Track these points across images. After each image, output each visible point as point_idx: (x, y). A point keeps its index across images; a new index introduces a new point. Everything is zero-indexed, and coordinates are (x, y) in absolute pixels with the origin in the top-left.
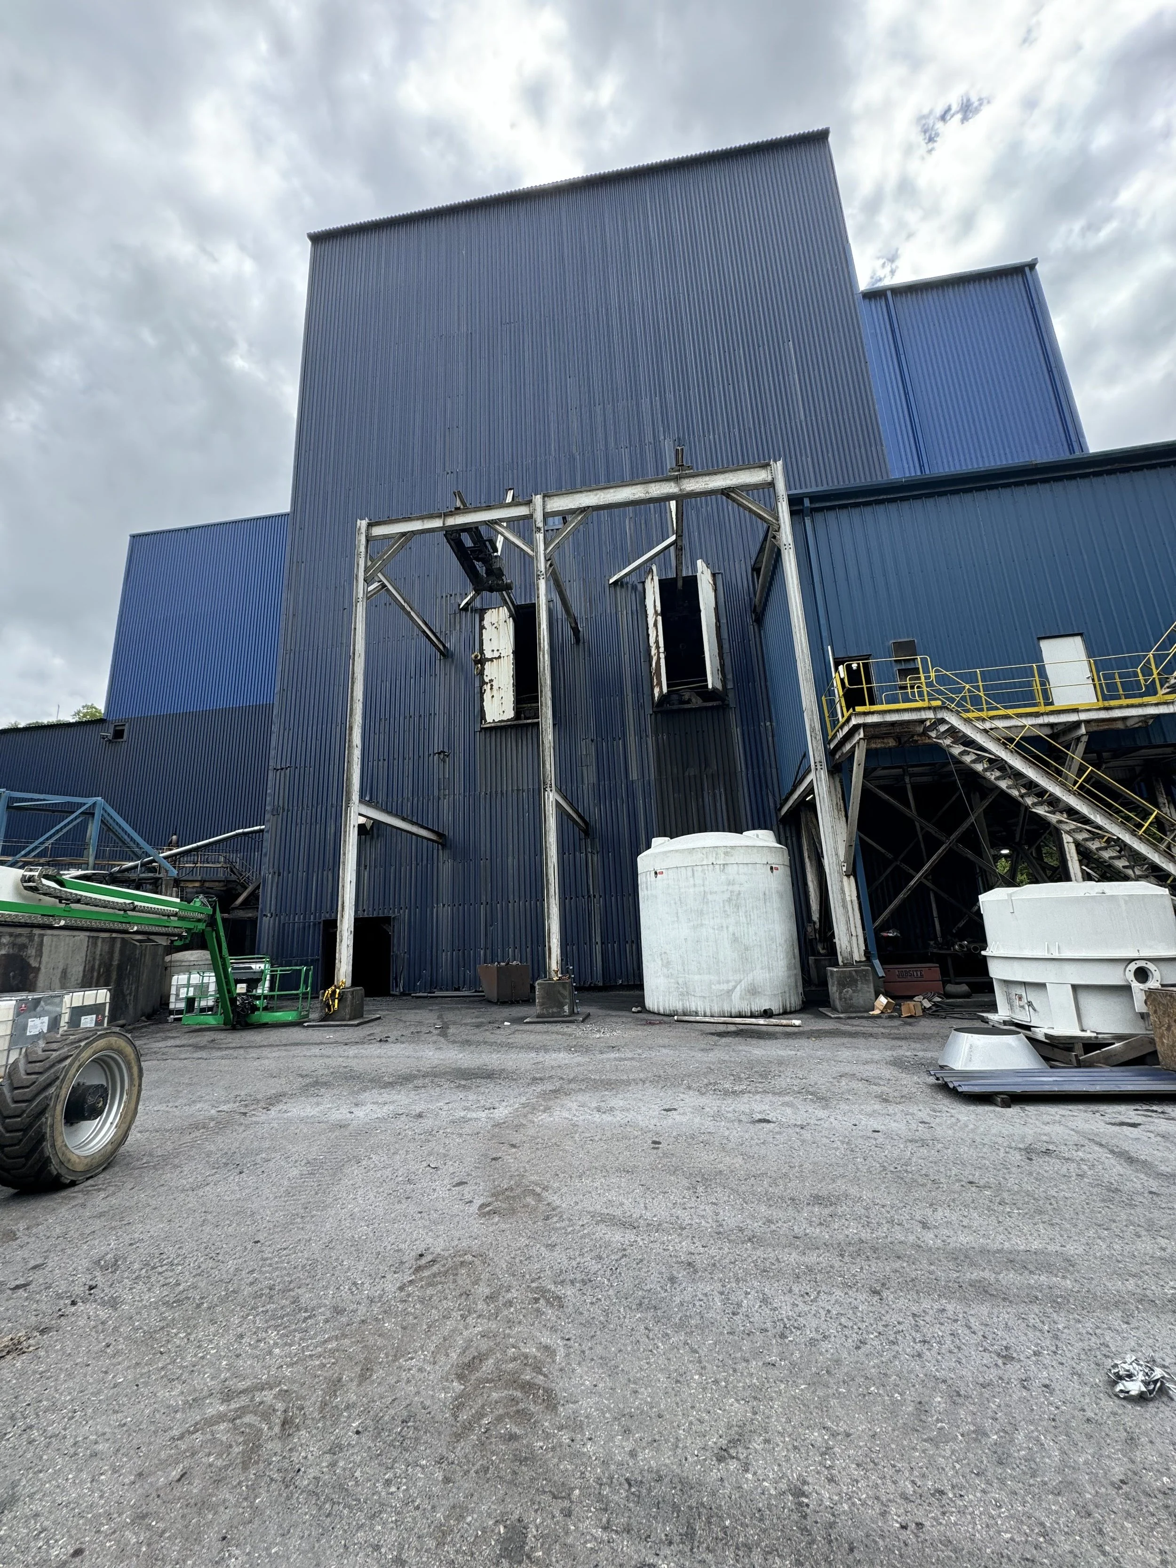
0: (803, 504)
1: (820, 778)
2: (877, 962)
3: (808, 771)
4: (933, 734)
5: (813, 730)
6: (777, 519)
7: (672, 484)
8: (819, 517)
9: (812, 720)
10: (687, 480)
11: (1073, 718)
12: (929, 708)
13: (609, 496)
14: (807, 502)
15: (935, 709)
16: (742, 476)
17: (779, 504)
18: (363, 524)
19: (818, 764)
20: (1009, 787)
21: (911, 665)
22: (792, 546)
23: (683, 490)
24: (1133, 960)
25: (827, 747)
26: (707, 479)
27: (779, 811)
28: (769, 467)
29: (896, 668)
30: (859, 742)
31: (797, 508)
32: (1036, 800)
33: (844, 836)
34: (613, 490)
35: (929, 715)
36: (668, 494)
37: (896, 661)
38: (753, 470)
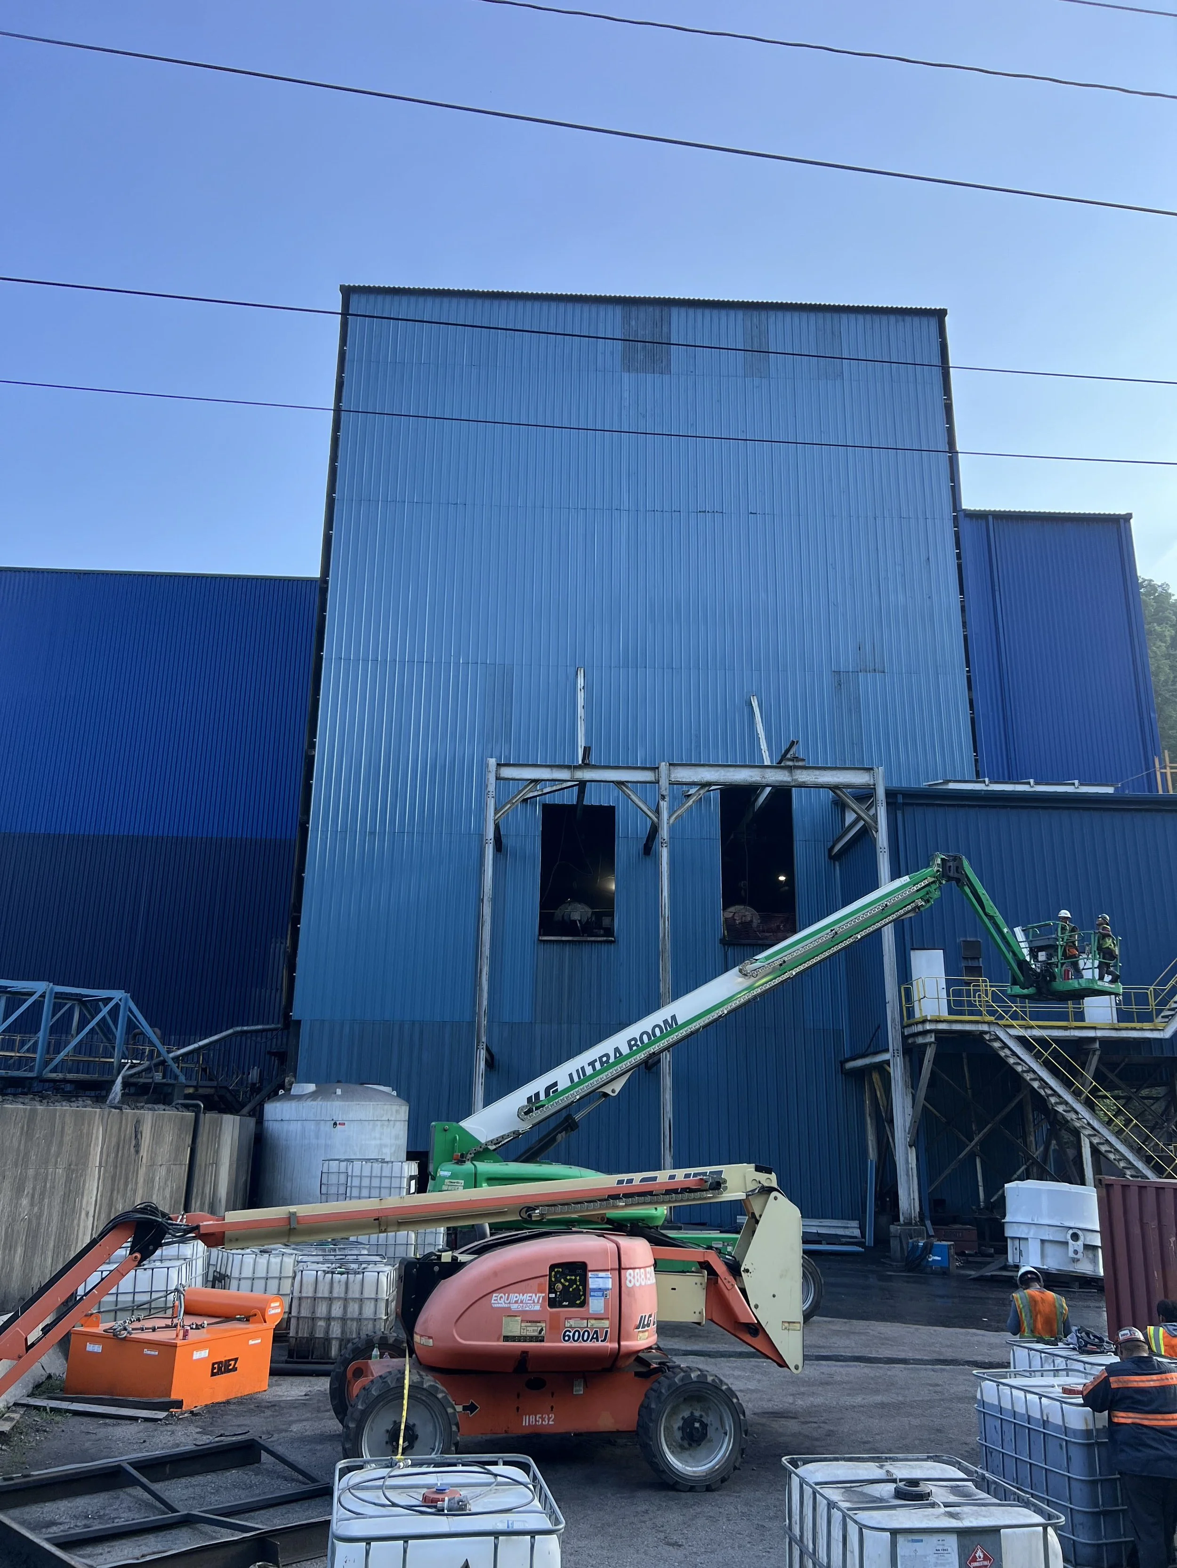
0: (896, 798)
1: (896, 1059)
2: (928, 1223)
3: (885, 1050)
5: (893, 1020)
6: (876, 822)
7: (786, 773)
8: (909, 811)
9: (893, 1012)
10: (798, 772)
11: (1091, 1034)
12: (984, 1022)
13: (728, 774)
14: (900, 799)
15: (989, 1023)
16: (849, 776)
17: (878, 808)
18: (492, 762)
19: (896, 1052)
20: (1039, 1088)
21: (975, 964)
22: (887, 850)
23: (796, 780)
24: (1071, 1228)
25: (903, 1033)
26: (817, 772)
27: (842, 1063)
28: (872, 772)
29: (963, 964)
30: (930, 1043)
31: (890, 801)
32: (1058, 1101)
33: (909, 1110)
34: (732, 769)
35: (985, 1028)
36: (782, 781)
37: (964, 958)
38: (857, 771)
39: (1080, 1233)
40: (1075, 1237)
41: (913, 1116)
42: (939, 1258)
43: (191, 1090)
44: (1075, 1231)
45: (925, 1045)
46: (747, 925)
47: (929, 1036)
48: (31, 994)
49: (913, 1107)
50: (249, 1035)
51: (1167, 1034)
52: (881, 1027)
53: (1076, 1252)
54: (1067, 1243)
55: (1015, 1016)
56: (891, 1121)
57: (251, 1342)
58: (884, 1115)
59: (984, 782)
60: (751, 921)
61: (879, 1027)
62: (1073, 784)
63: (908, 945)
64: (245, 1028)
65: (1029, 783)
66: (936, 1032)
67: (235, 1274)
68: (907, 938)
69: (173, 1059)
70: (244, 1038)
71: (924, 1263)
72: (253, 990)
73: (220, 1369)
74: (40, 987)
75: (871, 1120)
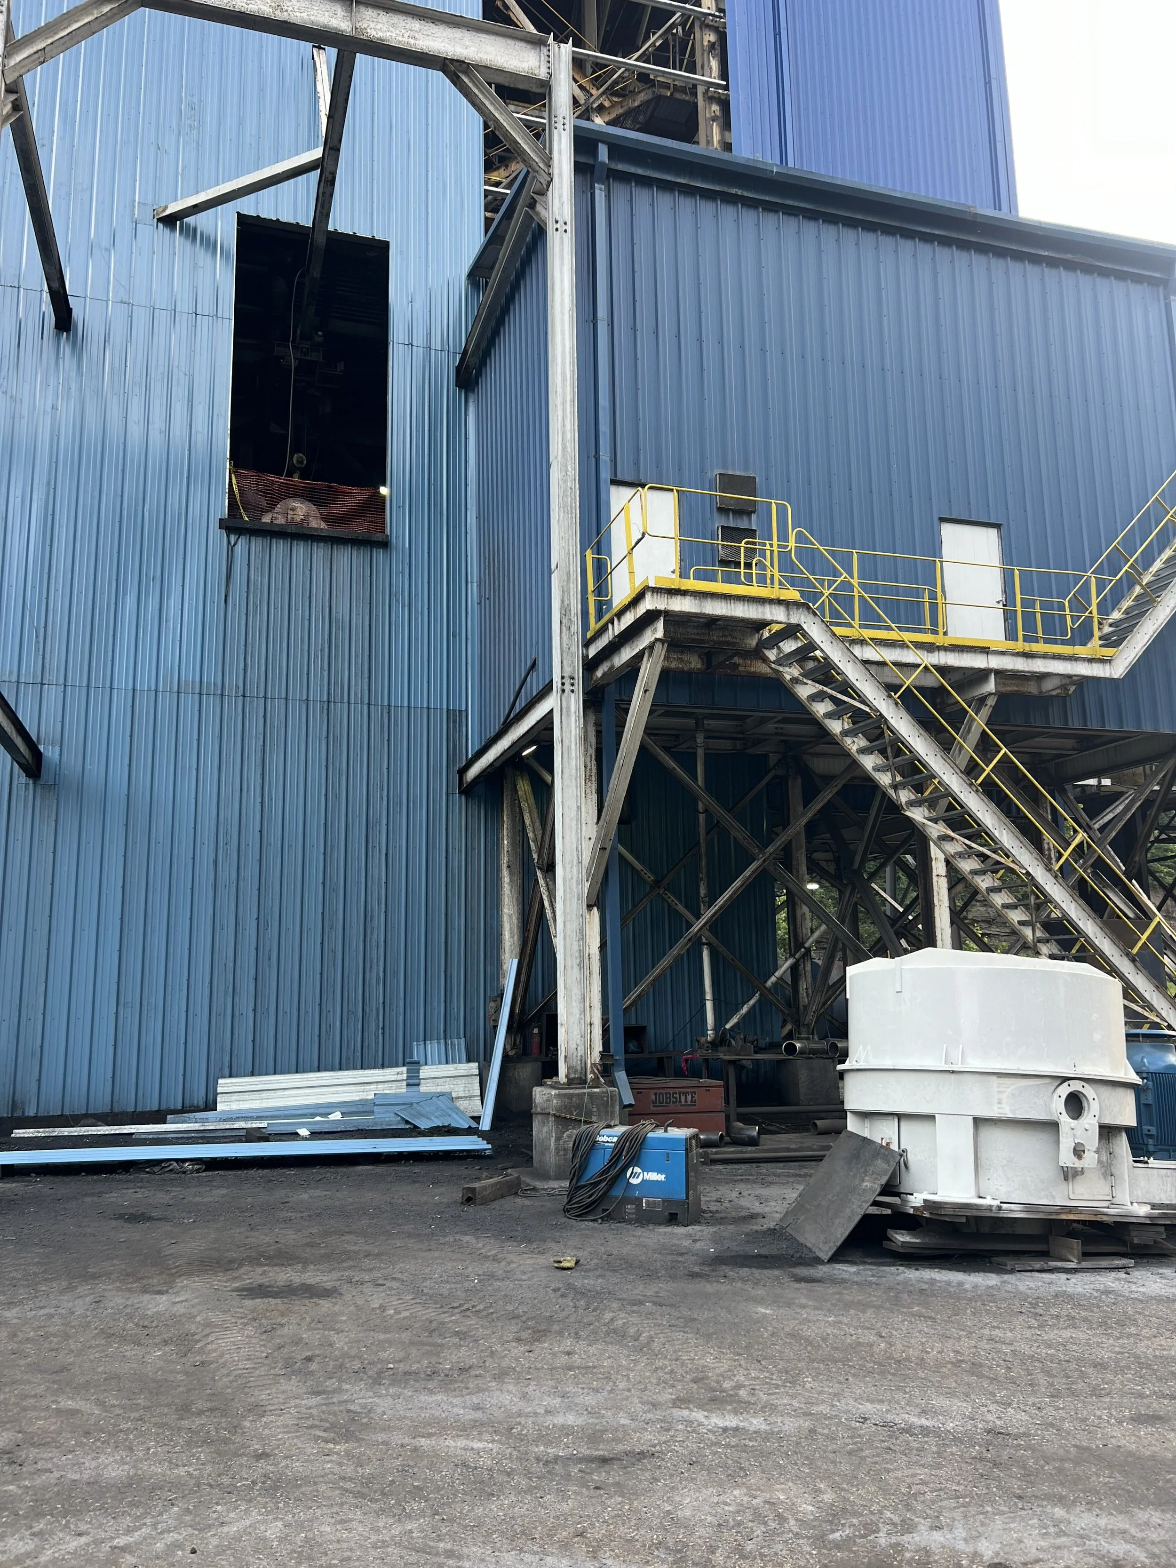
0: (594, 153)
1: (568, 708)
2: (621, 1076)
3: (547, 690)
4: (772, 655)
5: (565, 611)
6: (549, 164)
7: (339, 10)
8: (621, 191)
9: (565, 592)
10: (370, 12)
11: (978, 662)
12: (779, 602)
14: (601, 152)
15: (788, 605)
16: (490, 48)
17: (555, 132)
19: (567, 681)
20: (877, 769)
21: (743, 524)
22: (569, 232)
24: (1065, 1079)
26: (417, 25)
27: (463, 771)
28: (544, 50)
29: (719, 522)
30: (651, 647)
31: (582, 159)
32: (913, 797)
33: (591, 830)
35: (778, 614)
37: (721, 508)
38: (510, 41)
39: (1089, 1091)
40: (1075, 1104)
41: (598, 838)
42: (661, 1177)
44: (1076, 1086)
47: (647, 632)
49: (597, 823)
51: (1118, 670)
52: (539, 662)
53: (1078, 1152)
54: (1053, 1126)
56: (550, 868)
58: (535, 856)
61: (534, 664)
63: (606, 474)
66: (669, 620)
68: (605, 460)
71: (618, 1192)
75: (511, 874)
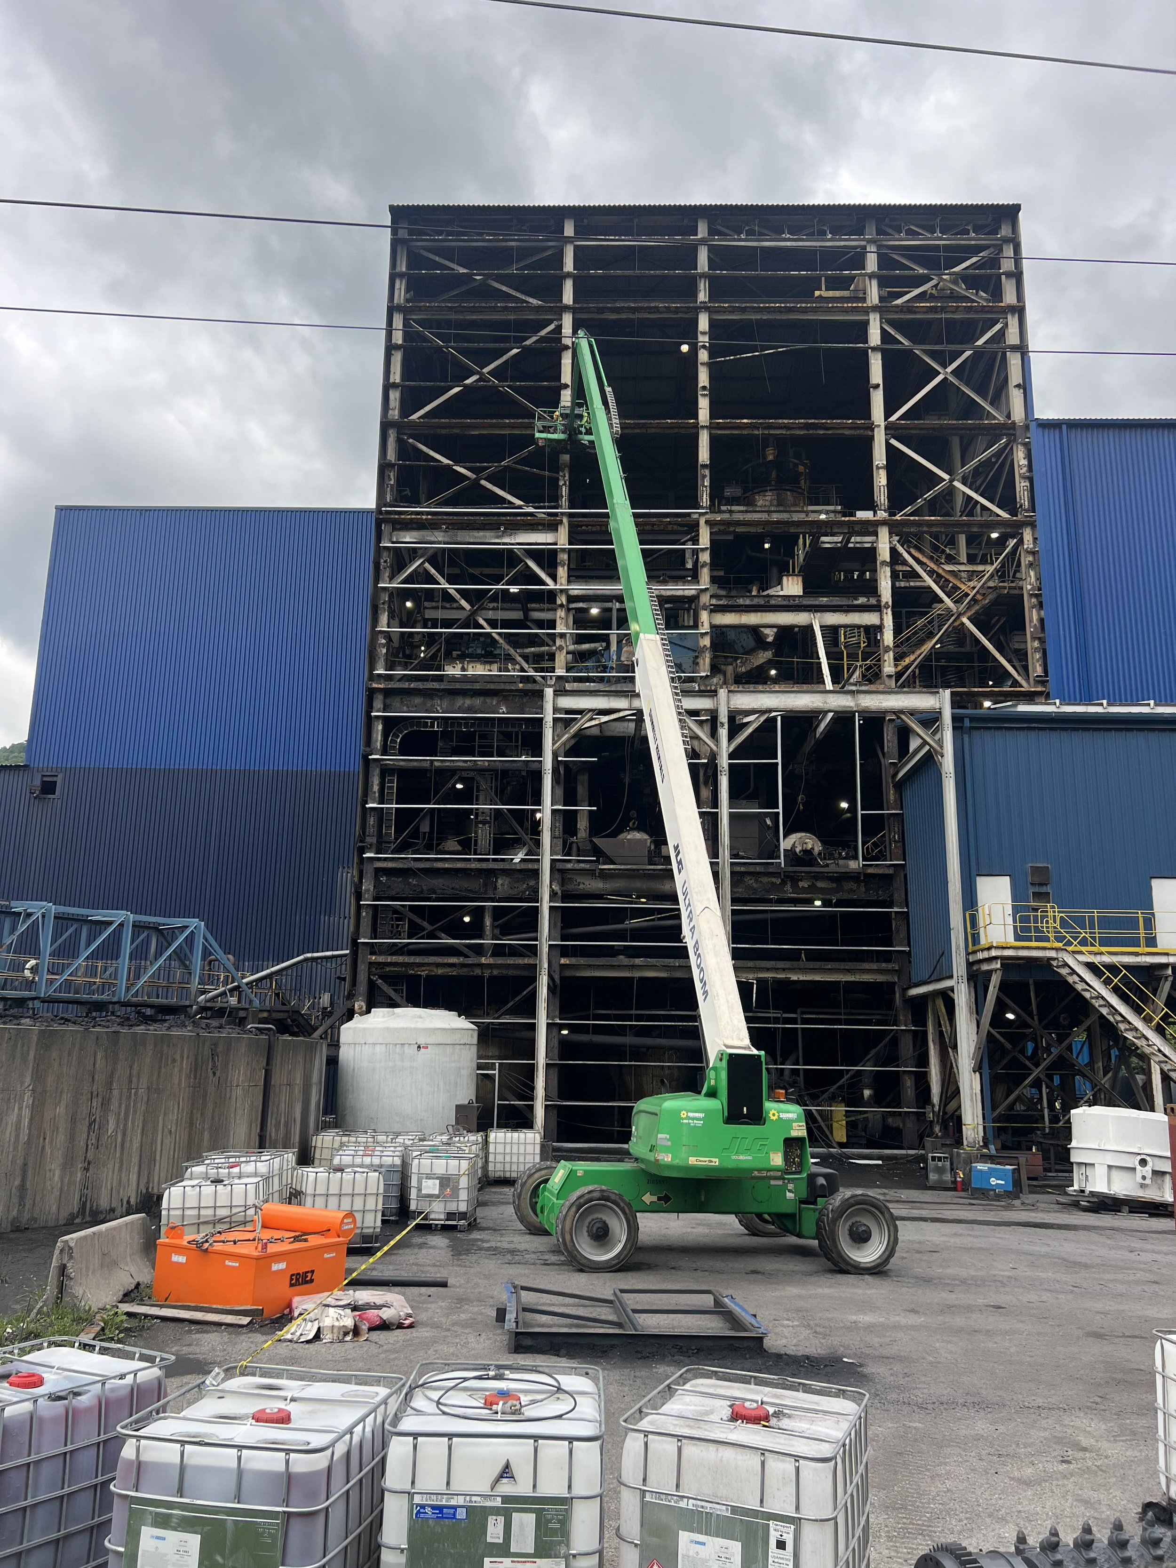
0: (963, 723)
1: (961, 986)
2: (991, 1145)
3: (949, 977)
5: (958, 947)
6: (942, 747)
7: (848, 698)
8: (976, 734)
9: (957, 938)
10: (862, 696)
11: (1163, 960)
13: (790, 700)
14: (967, 723)
15: (1056, 949)
17: (944, 732)
18: (550, 691)
19: (960, 978)
20: (1107, 1014)
21: (1043, 889)
22: (953, 775)
23: (857, 705)
24: (1139, 1154)
25: (967, 960)
26: (881, 697)
27: (905, 990)
28: (937, 693)
29: (1031, 890)
30: (996, 970)
31: (957, 725)
32: (1127, 1027)
33: (974, 1037)
34: (792, 695)
35: (1053, 954)
36: (844, 707)
37: (1032, 884)
38: (923, 695)
39: (1148, 1158)
40: (1143, 1162)
41: (977, 1042)
43: (265, 1015)
44: (1143, 1157)
45: (990, 972)
46: (808, 852)
47: (994, 962)
48: (110, 923)
49: (977, 1034)
50: (319, 961)
52: (945, 953)
53: (1144, 1178)
54: (1134, 1169)
55: (1084, 942)
56: (955, 1047)
57: (326, 1256)
58: (947, 1041)
59: (1055, 704)
60: (813, 848)
61: (943, 954)
62: (1149, 705)
63: (974, 873)
64: (316, 955)
65: (1102, 704)
66: (1003, 958)
67: (310, 1191)
68: (973, 864)
69: (247, 984)
70: (314, 964)
71: (987, 1186)
72: (322, 917)
73: (297, 1280)
74: (119, 916)
75: (934, 1044)
